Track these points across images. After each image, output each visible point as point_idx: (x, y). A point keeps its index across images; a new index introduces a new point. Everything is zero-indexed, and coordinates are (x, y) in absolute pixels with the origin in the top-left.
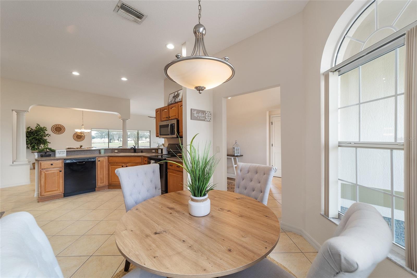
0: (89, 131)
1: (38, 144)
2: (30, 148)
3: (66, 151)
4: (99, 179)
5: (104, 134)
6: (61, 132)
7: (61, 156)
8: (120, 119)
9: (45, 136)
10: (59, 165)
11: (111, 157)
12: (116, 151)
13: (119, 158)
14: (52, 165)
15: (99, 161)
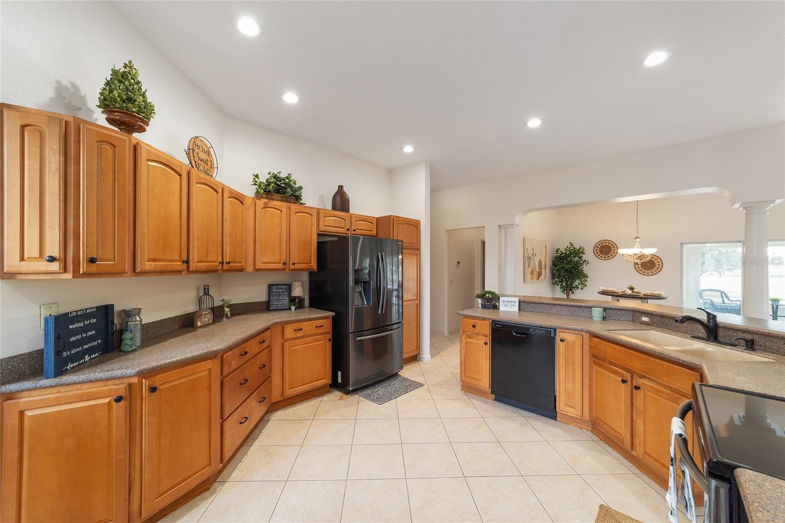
1: (570, 278)
6: (610, 255)
7: (508, 310)
9: (581, 264)
10: (485, 328)
11: (595, 339)
12: (645, 319)
13: (614, 345)
14: (474, 326)
15: (562, 341)
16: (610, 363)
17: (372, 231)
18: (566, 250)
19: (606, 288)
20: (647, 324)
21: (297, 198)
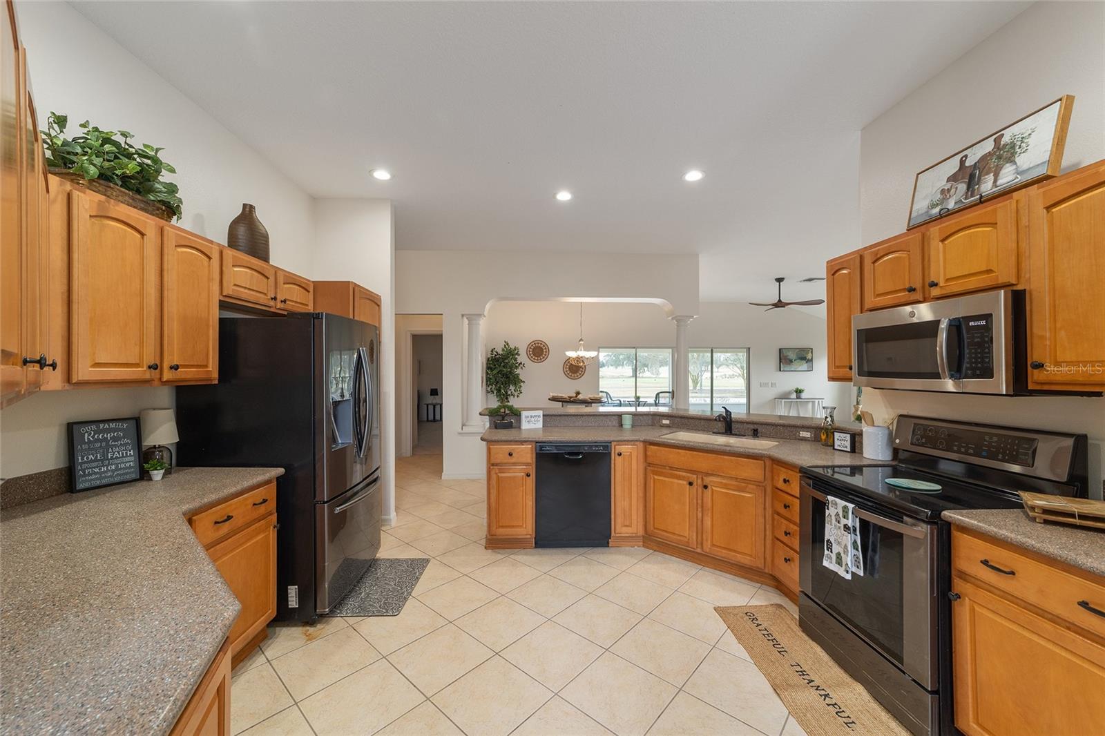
0: (593, 354)
1: (506, 384)
2: (495, 392)
3: (543, 415)
4: (619, 512)
5: (621, 357)
6: (542, 358)
7: (532, 430)
8: (670, 318)
9: (516, 367)
10: (526, 454)
11: (652, 447)
12: (666, 422)
13: (678, 450)
14: (510, 455)
15: (620, 454)
16: (671, 468)
17: (307, 305)
18: (503, 350)
19: (555, 395)
20: (667, 426)
21: (170, 210)
